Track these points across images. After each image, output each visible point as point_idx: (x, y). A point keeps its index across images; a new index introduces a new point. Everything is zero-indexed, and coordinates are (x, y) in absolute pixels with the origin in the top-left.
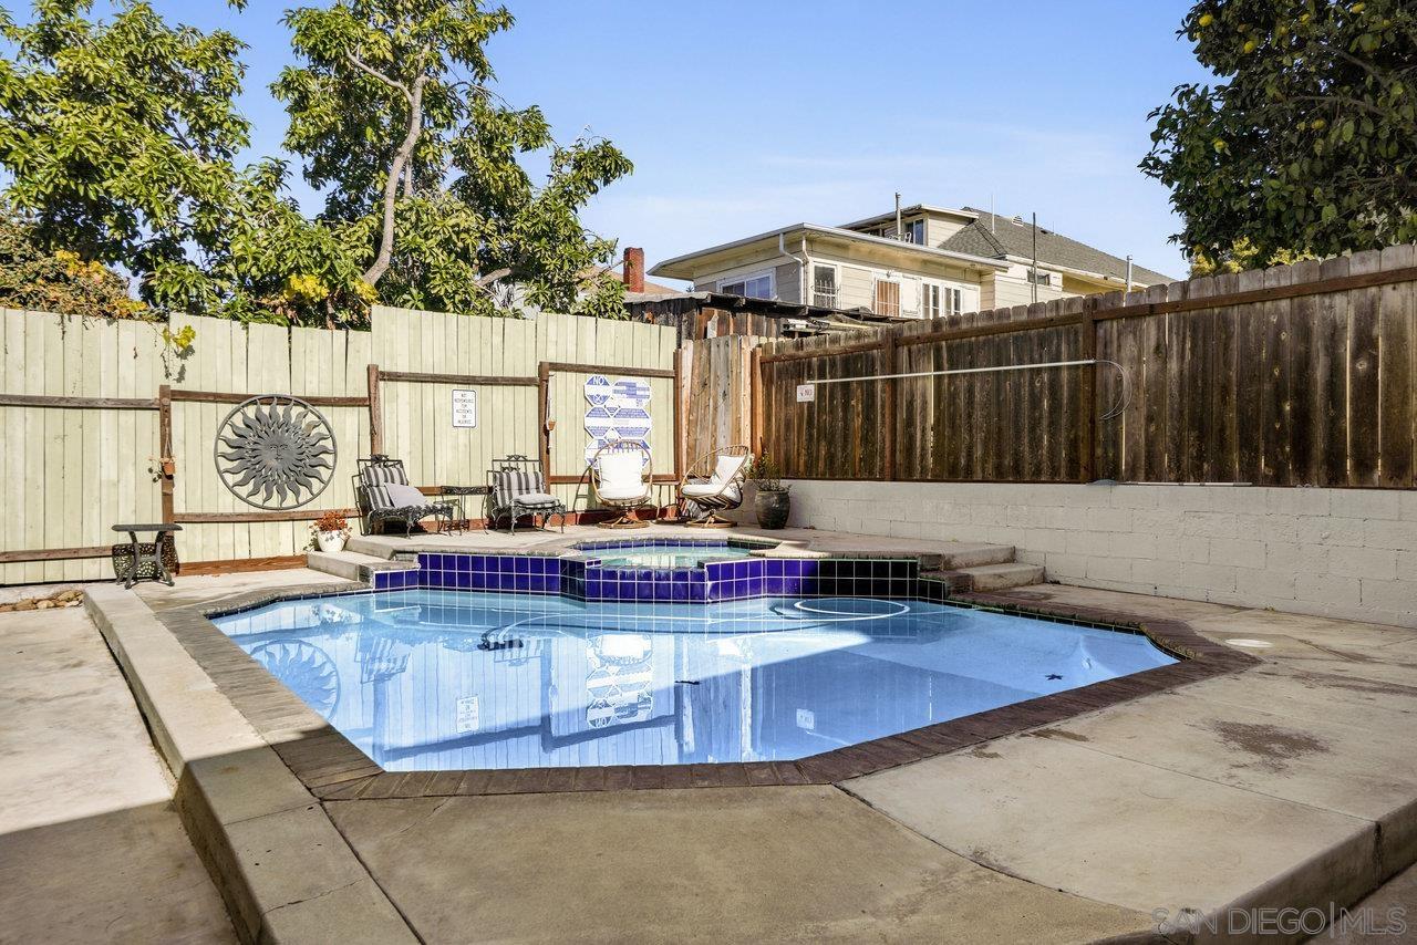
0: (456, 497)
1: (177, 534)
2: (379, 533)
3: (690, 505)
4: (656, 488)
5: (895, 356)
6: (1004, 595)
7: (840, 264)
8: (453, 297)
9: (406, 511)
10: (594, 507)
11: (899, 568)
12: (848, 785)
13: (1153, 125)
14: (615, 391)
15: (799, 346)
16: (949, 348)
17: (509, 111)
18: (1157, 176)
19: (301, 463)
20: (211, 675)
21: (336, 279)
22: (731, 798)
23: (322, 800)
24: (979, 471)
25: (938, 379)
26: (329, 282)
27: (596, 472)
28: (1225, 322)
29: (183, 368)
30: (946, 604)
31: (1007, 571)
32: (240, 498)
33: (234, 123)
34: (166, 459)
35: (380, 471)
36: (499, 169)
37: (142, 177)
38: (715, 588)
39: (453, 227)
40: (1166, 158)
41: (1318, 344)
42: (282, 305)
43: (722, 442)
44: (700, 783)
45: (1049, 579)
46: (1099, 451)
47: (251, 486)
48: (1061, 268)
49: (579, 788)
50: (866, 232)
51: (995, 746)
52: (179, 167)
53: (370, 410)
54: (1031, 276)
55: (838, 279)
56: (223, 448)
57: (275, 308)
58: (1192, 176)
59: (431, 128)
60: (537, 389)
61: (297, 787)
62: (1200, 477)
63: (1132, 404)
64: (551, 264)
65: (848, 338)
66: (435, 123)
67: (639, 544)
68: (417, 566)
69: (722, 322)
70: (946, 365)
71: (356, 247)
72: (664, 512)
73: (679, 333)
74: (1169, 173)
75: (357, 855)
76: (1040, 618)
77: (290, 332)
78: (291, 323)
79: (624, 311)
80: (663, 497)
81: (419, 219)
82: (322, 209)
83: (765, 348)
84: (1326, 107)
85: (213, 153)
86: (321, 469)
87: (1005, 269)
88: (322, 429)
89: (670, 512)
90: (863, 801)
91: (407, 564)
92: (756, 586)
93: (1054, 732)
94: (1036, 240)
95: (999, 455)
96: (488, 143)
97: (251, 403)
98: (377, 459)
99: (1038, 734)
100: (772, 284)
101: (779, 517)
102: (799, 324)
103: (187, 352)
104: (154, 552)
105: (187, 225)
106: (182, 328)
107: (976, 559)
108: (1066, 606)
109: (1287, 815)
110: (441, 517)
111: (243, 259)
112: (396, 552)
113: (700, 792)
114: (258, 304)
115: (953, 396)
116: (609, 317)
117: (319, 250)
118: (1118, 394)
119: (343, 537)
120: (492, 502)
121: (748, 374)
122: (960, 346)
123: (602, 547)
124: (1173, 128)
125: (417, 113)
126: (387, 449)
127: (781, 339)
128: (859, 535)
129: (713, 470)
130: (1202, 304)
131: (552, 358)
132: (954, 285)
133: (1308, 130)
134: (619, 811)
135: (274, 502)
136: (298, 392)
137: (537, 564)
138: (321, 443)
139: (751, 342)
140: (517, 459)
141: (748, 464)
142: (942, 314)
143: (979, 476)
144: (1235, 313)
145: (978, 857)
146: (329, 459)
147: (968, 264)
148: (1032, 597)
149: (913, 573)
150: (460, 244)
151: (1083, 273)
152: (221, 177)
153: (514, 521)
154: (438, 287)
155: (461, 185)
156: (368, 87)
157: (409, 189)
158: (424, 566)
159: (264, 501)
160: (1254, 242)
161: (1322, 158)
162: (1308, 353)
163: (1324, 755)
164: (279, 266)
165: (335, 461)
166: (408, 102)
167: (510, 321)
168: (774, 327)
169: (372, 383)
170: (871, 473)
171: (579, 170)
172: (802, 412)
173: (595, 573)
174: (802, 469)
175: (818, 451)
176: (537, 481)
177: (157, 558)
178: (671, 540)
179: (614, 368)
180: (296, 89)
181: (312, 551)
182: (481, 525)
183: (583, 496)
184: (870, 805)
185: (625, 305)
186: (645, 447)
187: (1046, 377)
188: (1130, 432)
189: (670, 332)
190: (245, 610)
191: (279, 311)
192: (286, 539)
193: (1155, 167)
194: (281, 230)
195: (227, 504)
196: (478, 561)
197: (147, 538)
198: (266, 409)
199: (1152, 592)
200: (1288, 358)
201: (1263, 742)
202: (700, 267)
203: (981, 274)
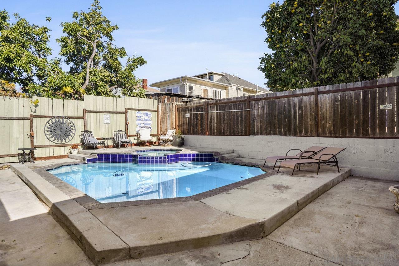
0: (105, 140)
1: (35, 150)
2: (86, 149)
3: (161, 141)
4: (153, 137)
5: (207, 108)
6: (231, 160)
7: (194, 85)
8: (104, 92)
9: (93, 144)
10: (138, 142)
11: (209, 155)
12: (201, 200)
13: (260, 61)
14: (143, 115)
15: (186, 105)
16: (219, 106)
17: (117, 48)
18: (261, 71)
19: (66, 133)
20: (53, 184)
21: (75, 88)
22: (178, 204)
23: (89, 210)
24: (226, 133)
25: (217, 113)
26: (73, 89)
27: (139, 134)
28: (275, 102)
29: (36, 110)
30: (219, 162)
31: (232, 155)
32: (51, 141)
33: (48, 49)
34: (32, 132)
35: (87, 134)
36: (114, 62)
37: (24, 62)
38: (168, 160)
39: (103, 75)
40: (263, 67)
41: (292, 107)
42: (61, 94)
43: (169, 127)
44: (171, 202)
45: (241, 156)
46: (251, 129)
47: (54, 138)
48: (243, 87)
49: (145, 204)
50: (200, 78)
51: (230, 191)
52: (34, 60)
53: (84, 120)
54: (237, 88)
55: (194, 88)
56: (46, 129)
57: (59, 95)
58: (268, 71)
59: (98, 52)
60: (125, 114)
61: (82, 207)
62: (271, 134)
63: (257, 119)
64: (127, 85)
65: (197, 103)
66: (99, 51)
67: (150, 151)
68: (97, 157)
69: (168, 99)
70: (219, 110)
71: (79, 80)
72: (155, 143)
73: (158, 101)
74: (264, 70)
75: (99, 220)
76: (239, 165)
77: (63, 101)
78: (64, 99)
79: (145, 96)
80: (155, 139)
81: (95, 74)
82: (69, 70)
83: (178, 105)
84: (293, 59)
85: (41, 56)
86: (72, 134)
87: (231, 87)
88: (72, 124)
89: (156, 143)
90: (204, 203)
91: (95, 157)
92: (178, 160)
93: (241, 188)
94: (237, 80)
95: (230, 130)
96: (112, 56)
97: (54, 118)
98: (86, 131)
99: (238, 189)
100: (179, 89)
101: (182, 144)
102: (186, 99)
103: (37, 106)
104: (29, 155)
105: (34, 73)
106: (36, 100)
107: (226, 153)
108: (244, 162)
109: (283, 200)
110: (102, 145)
111: (51, 83)
112: (92, 154)
113: (171, 204)
114: (55, 94)
115: (220, 117)
116: (141, 97)
117: (71, 81)
118: (254, 117)
119: (78, 150)
120: (114, 141)
121: (174, 111)
122: (222, 106)
123: (141, 151)
124: (264, 61)
125: (95, 48)
126: (88, 129)
127: (182, 103)
128: (200, 148)
129: (166, 133)
130: (270, 98)
131: (128, 107)
132: (220, 90)
133: (289, 64)
134: (154, 208)
135: (60, 142)
136: (66, 115)
137: (127, 156)
138: (72, 127)
139: (175, 104)
140: (120, 131)
141: (175, 132)
142: (217, 98)
143: (226, 134)
144: (277, 100)
145: (227, 213)
146: (73, 131)
147: (223, 86)
148: (237, 161)
149: (212, 156)
150: (105, 80)
151: (247, 88)
152: (45, 62)
153: (120, 146)
154: (100, 90)
155: (104, 65)
156: (83, 42)
157: (92, 66)
158: (99, 157)
159: (57, 142)
160: (280, 86)
161: (292, 69)
162: (290, 109)
163: (291, 189)
164: (60, 85)
165: (75, 132)
166: (93, 46)
167: (118, 98)
168: (180, 100)
169: (84, 113)
170: (203, 133)
171: (134, 63)
172: (187, 120)
173: (141, 158)
174: (187, 133)
175: (191, 128)
176: (125, 136)
177: (30, 156)
178: (157, 149)
179: (143, 110)
180: (64, 42)
181: (69, 154)
182: (112, 147)
183: (136, 139)
184: (206, 204)
185: (145, 94)
186: (150, 128)
187: (240, 113)
188: (257, 124)
189: (156, 101)
190: (55, 169)
191: (60, 95)
192: (63, 151)
193: (261, 69)
194: (60, 76)
195: (48, 143)
196: (112, 155)
197: (27, 151)
198: (57, 120)
199: (261, 159)
200: (287, 110)
201: (280, 188)
202: (162, 85)
203: (226, 88)
